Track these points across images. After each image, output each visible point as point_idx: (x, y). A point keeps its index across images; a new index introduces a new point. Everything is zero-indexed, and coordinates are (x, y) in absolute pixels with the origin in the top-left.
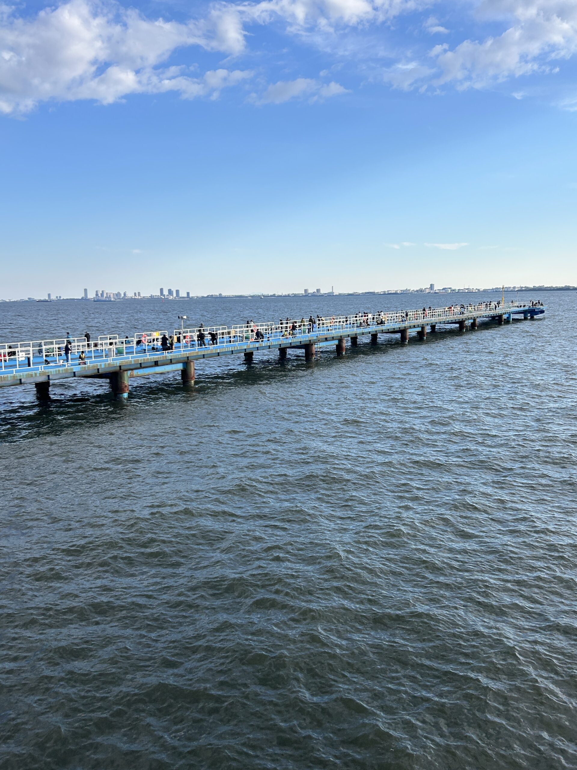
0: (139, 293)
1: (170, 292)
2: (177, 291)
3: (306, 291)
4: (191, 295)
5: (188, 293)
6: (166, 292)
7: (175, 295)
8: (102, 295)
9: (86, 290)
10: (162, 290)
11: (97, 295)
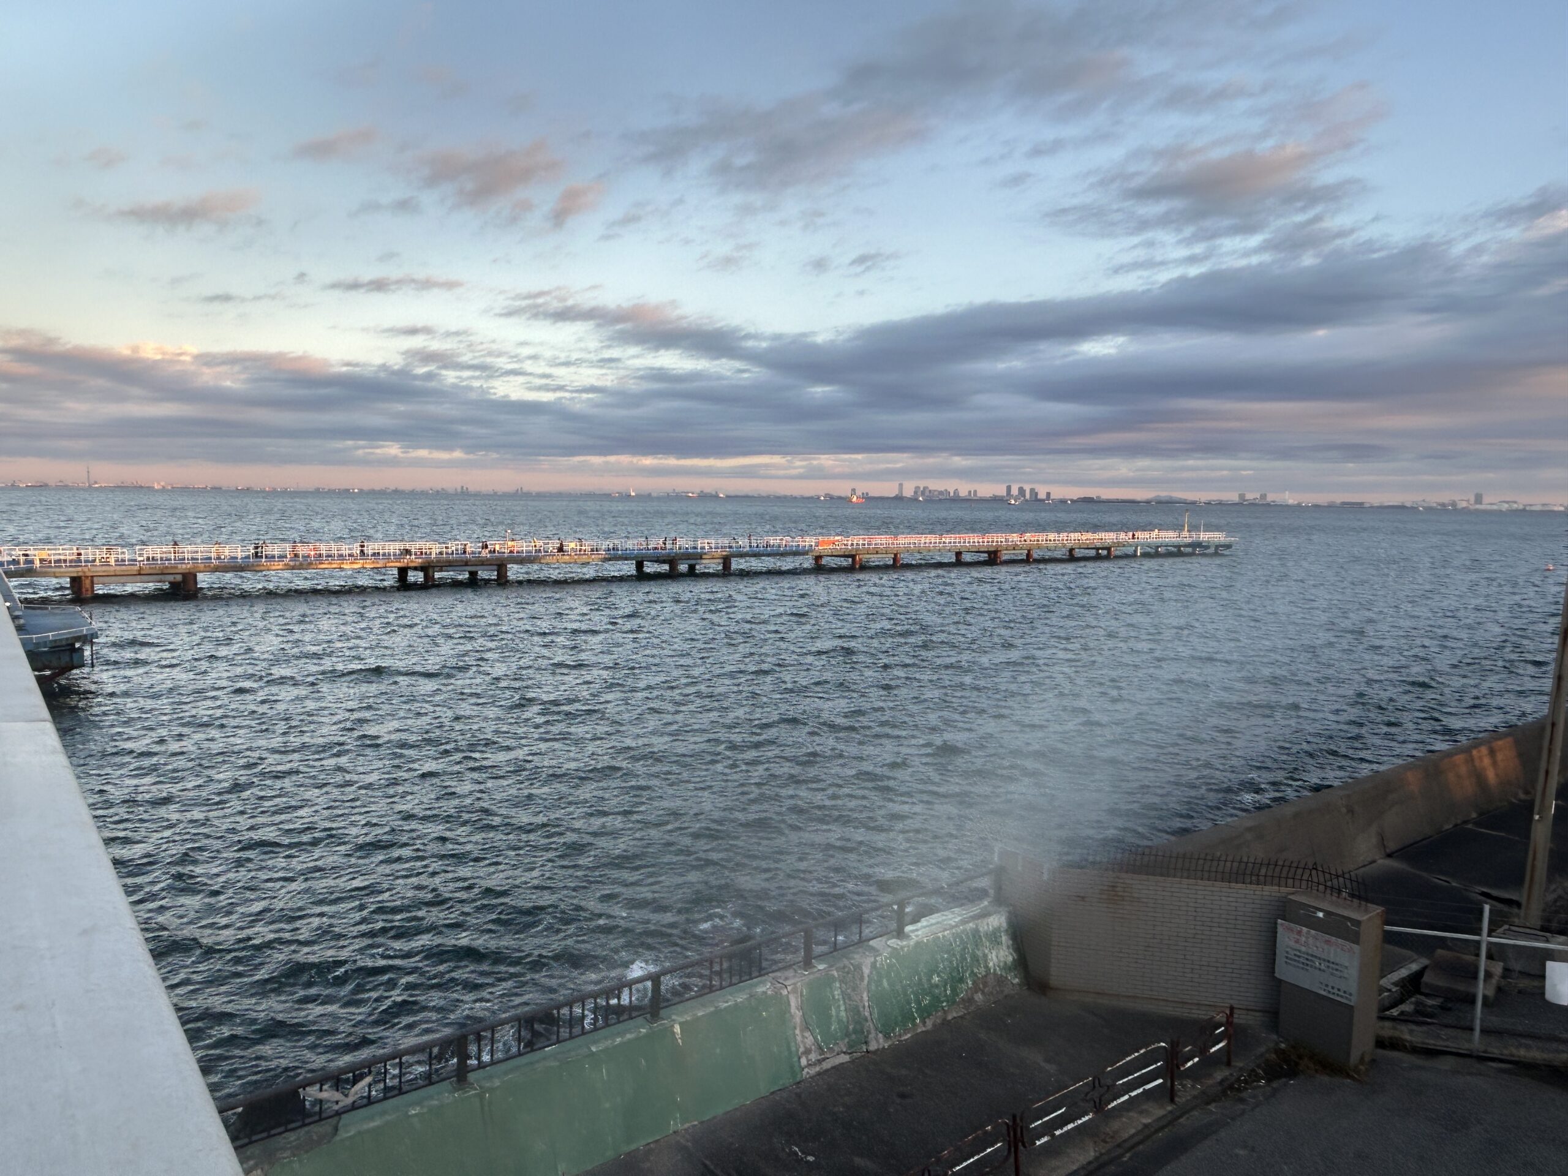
0: (975, 492)
1: (1022, 491)
2: (1032, 490)
3: (1242, 496)
4: (1052, 497)
5: (1048, 494)
6: (1015, 491)
7: (1028, 496)
8: (923, 493)
9: (901, 485)
10: (1009, 488)
11: (916, 492)
